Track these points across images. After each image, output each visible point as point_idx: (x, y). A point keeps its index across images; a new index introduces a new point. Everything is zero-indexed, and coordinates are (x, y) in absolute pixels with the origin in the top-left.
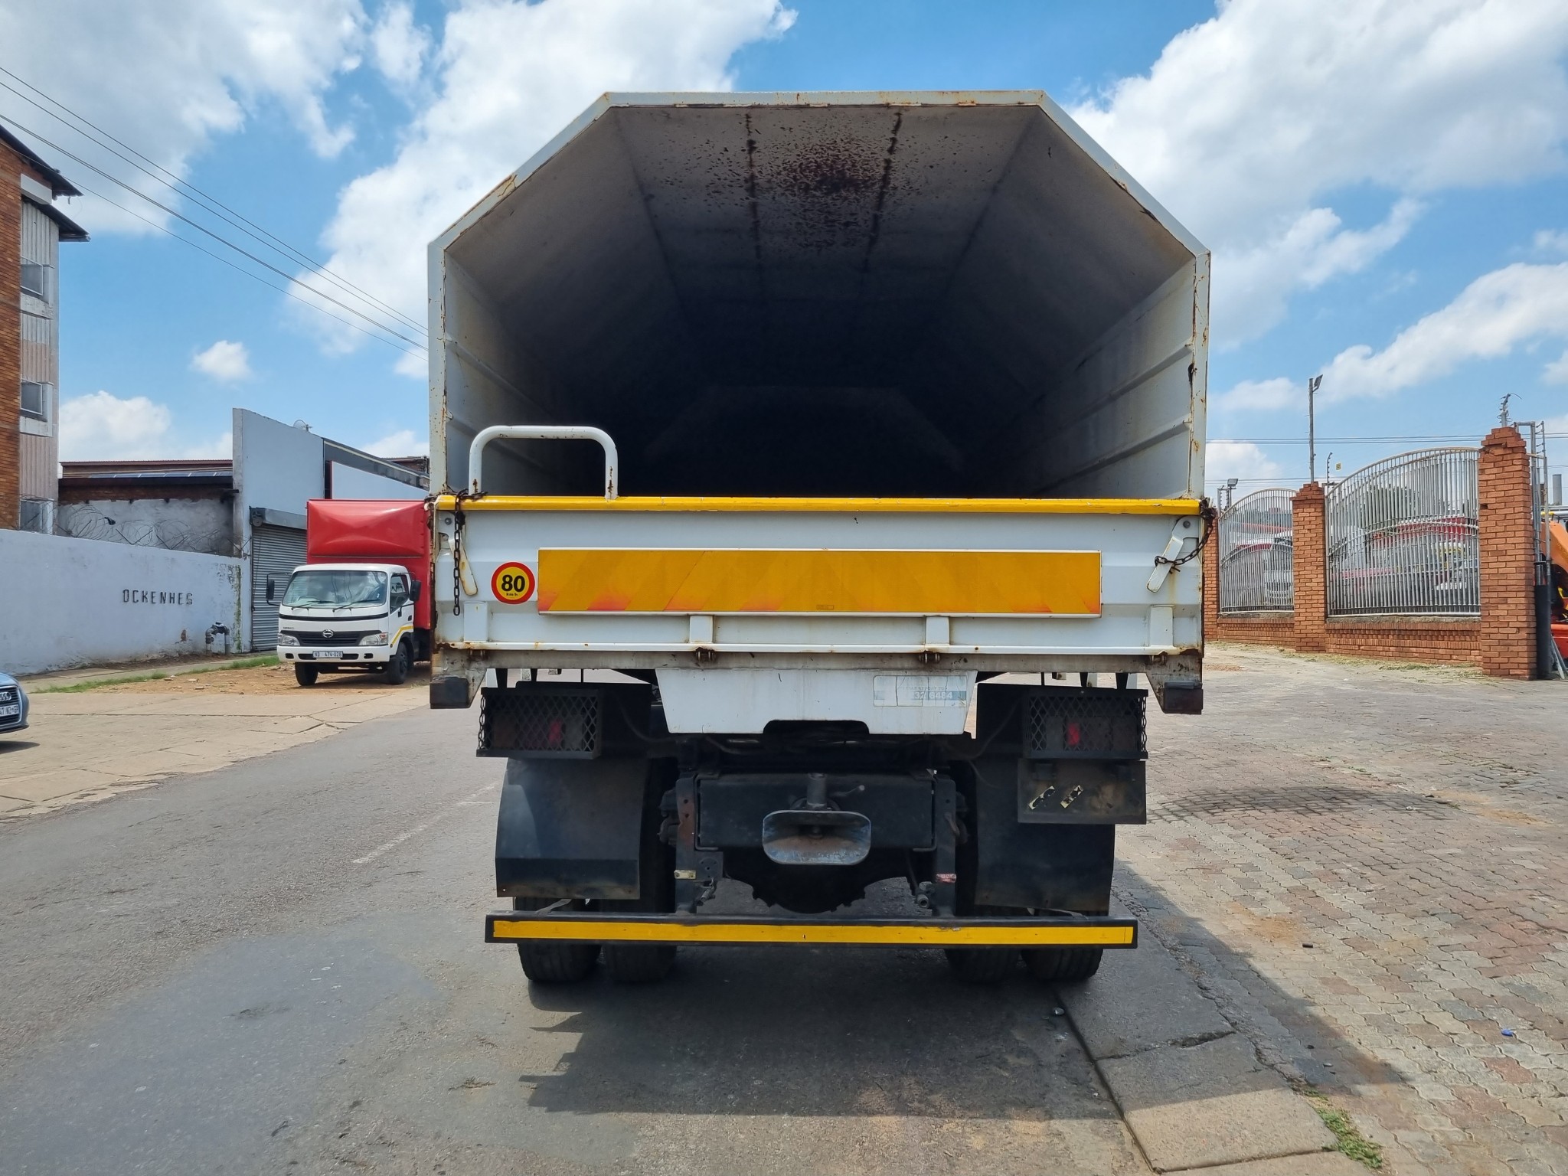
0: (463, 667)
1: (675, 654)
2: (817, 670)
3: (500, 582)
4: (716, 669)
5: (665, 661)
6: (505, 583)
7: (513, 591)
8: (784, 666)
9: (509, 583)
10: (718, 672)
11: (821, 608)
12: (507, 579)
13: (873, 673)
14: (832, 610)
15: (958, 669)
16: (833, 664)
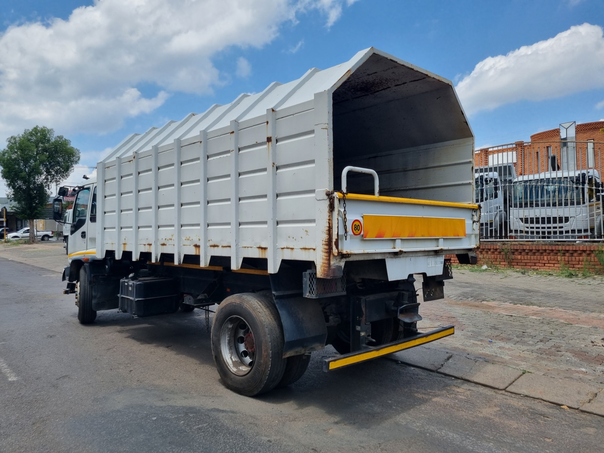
0: (339, 261)
1: (389, 253)
2: (417, 256)
3: (354, 227)
4: (398, 257)
5: (387, 255)
6: (355, 227)
7: (357, 231)
8: (411, 256)
9: (356, 227)
10: (398, 258)
11: (423, 236)
12: (355, 226)
13: (427, 257)
14: (424, 237)
15: (441, 254)
16: (420, 254)
